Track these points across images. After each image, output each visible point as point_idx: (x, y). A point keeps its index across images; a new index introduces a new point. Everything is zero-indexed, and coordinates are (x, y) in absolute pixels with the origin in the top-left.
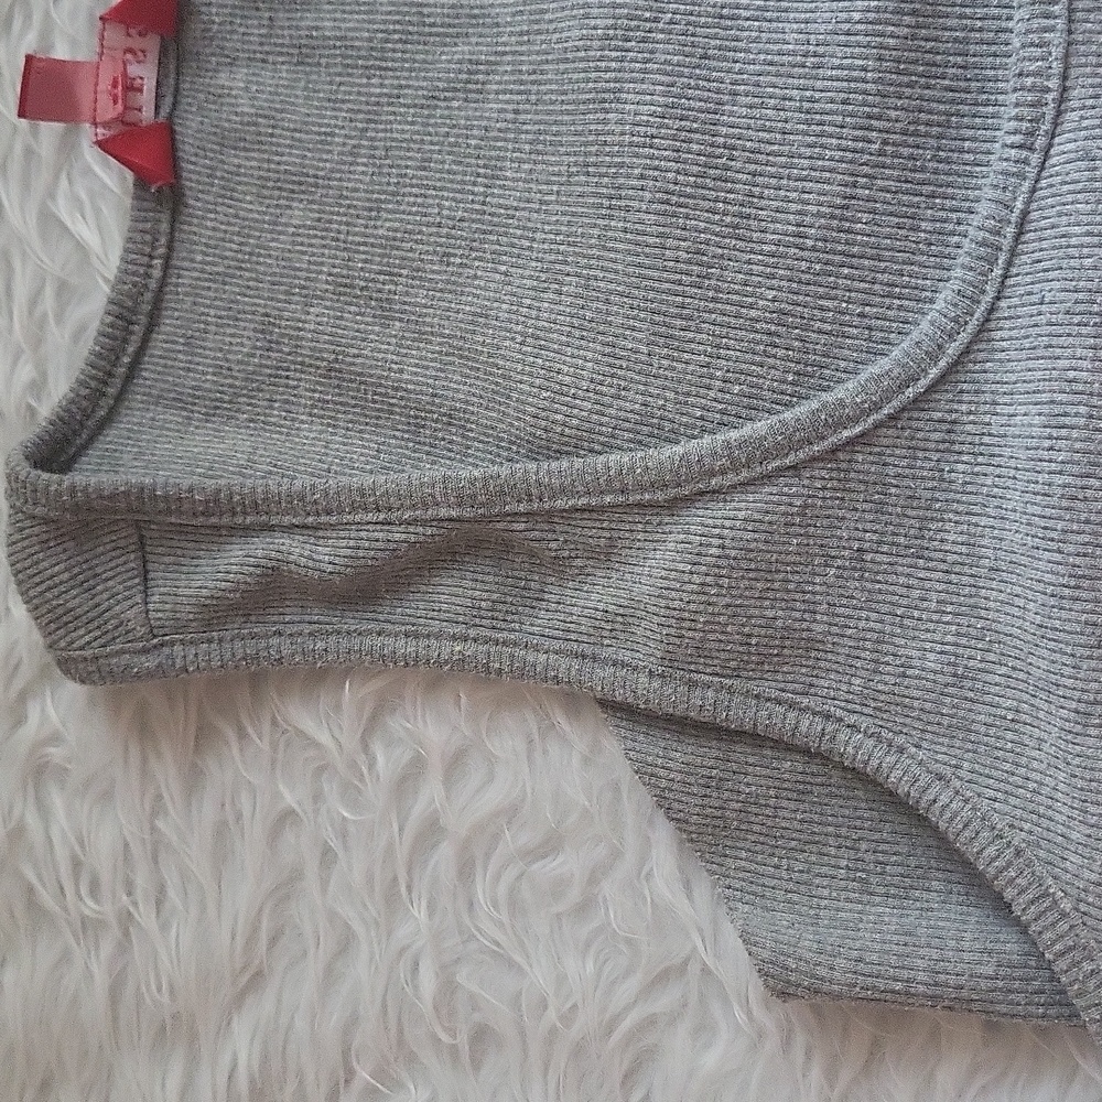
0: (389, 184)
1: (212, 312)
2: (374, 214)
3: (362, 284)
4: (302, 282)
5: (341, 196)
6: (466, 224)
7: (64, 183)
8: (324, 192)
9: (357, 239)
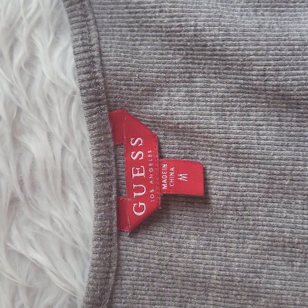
0: (249, 225)
1: (147, 297)
2: (241, 240)
3: (239, 279)
4: (201, 280)
5: (220, 232)
6: (301, 245)
7: (15, 232)
8: (210, 229)
9: (232, 254)
